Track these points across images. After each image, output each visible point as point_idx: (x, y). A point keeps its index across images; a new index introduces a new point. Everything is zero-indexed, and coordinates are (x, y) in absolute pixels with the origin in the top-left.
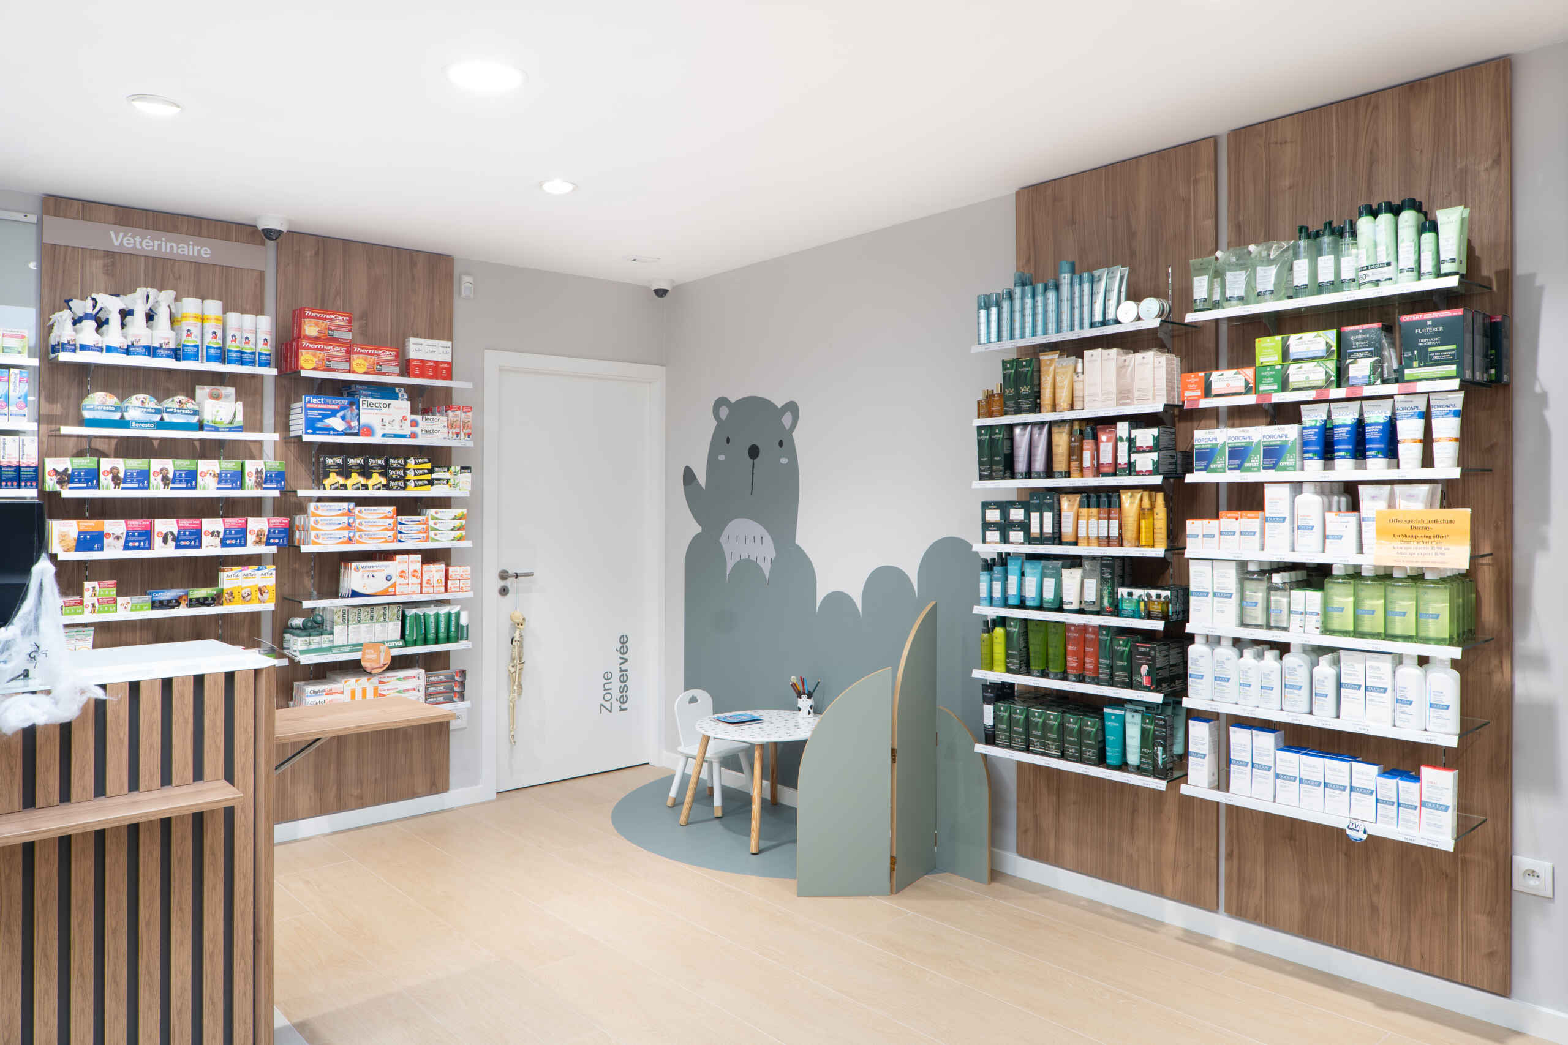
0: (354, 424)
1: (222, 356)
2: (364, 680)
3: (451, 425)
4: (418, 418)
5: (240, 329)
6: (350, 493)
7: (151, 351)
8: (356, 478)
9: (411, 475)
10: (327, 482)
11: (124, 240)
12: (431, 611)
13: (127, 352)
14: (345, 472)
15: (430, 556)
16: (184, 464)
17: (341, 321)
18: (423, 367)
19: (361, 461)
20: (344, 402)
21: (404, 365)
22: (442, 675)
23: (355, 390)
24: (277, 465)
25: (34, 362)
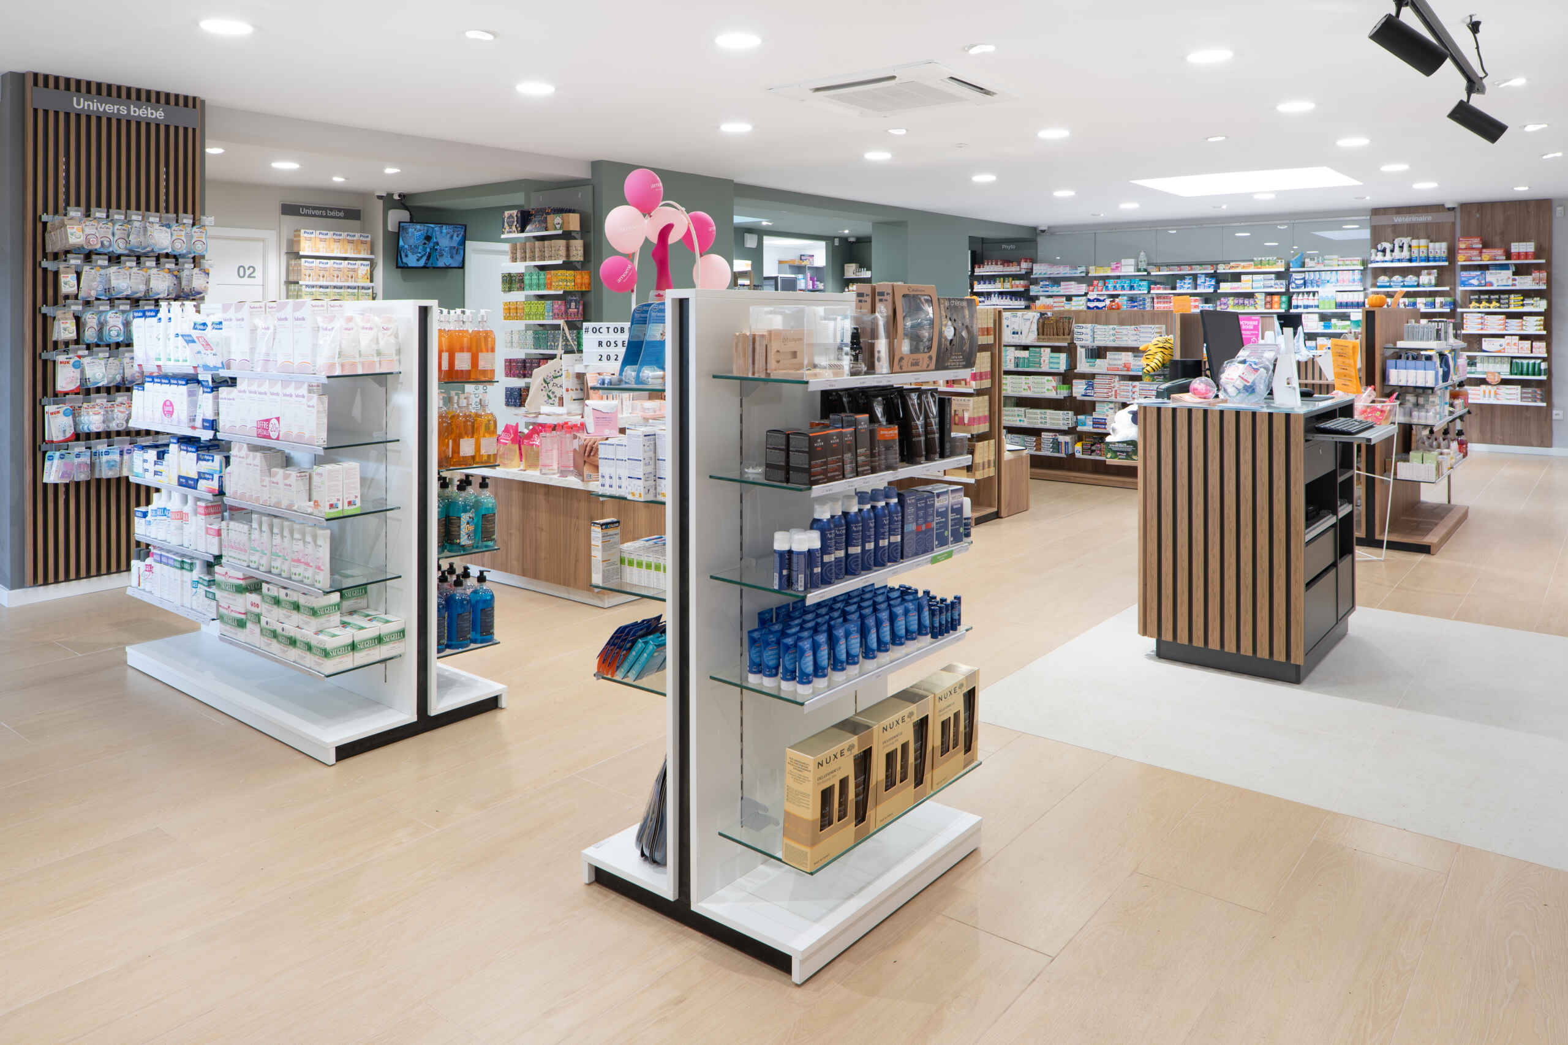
0: (1483, 282)
1: (1428, 259)
2: (1490, 387)
3: (1534, 280)
4: (1516, 277)
5: (1434, 249)
6: (1482, 310)
7: (1399, 260)
8: (1484, 304)
9: (1512, 302)
10: (1471, 306)
11: (1399, 219)
12: (1525, 362)
13: (1392, 261)
14: (1479, 301)
15: (1523, 337)
16: (1412, 300)
17: (1477, 240)
18: (1518, 255)
19: (1487, 297)
20: (1479, 273)
21: (1509, 255)
22: (1530, 390)
23: (1484, 268)
24: (1449, 299)
25: (1362, 268)
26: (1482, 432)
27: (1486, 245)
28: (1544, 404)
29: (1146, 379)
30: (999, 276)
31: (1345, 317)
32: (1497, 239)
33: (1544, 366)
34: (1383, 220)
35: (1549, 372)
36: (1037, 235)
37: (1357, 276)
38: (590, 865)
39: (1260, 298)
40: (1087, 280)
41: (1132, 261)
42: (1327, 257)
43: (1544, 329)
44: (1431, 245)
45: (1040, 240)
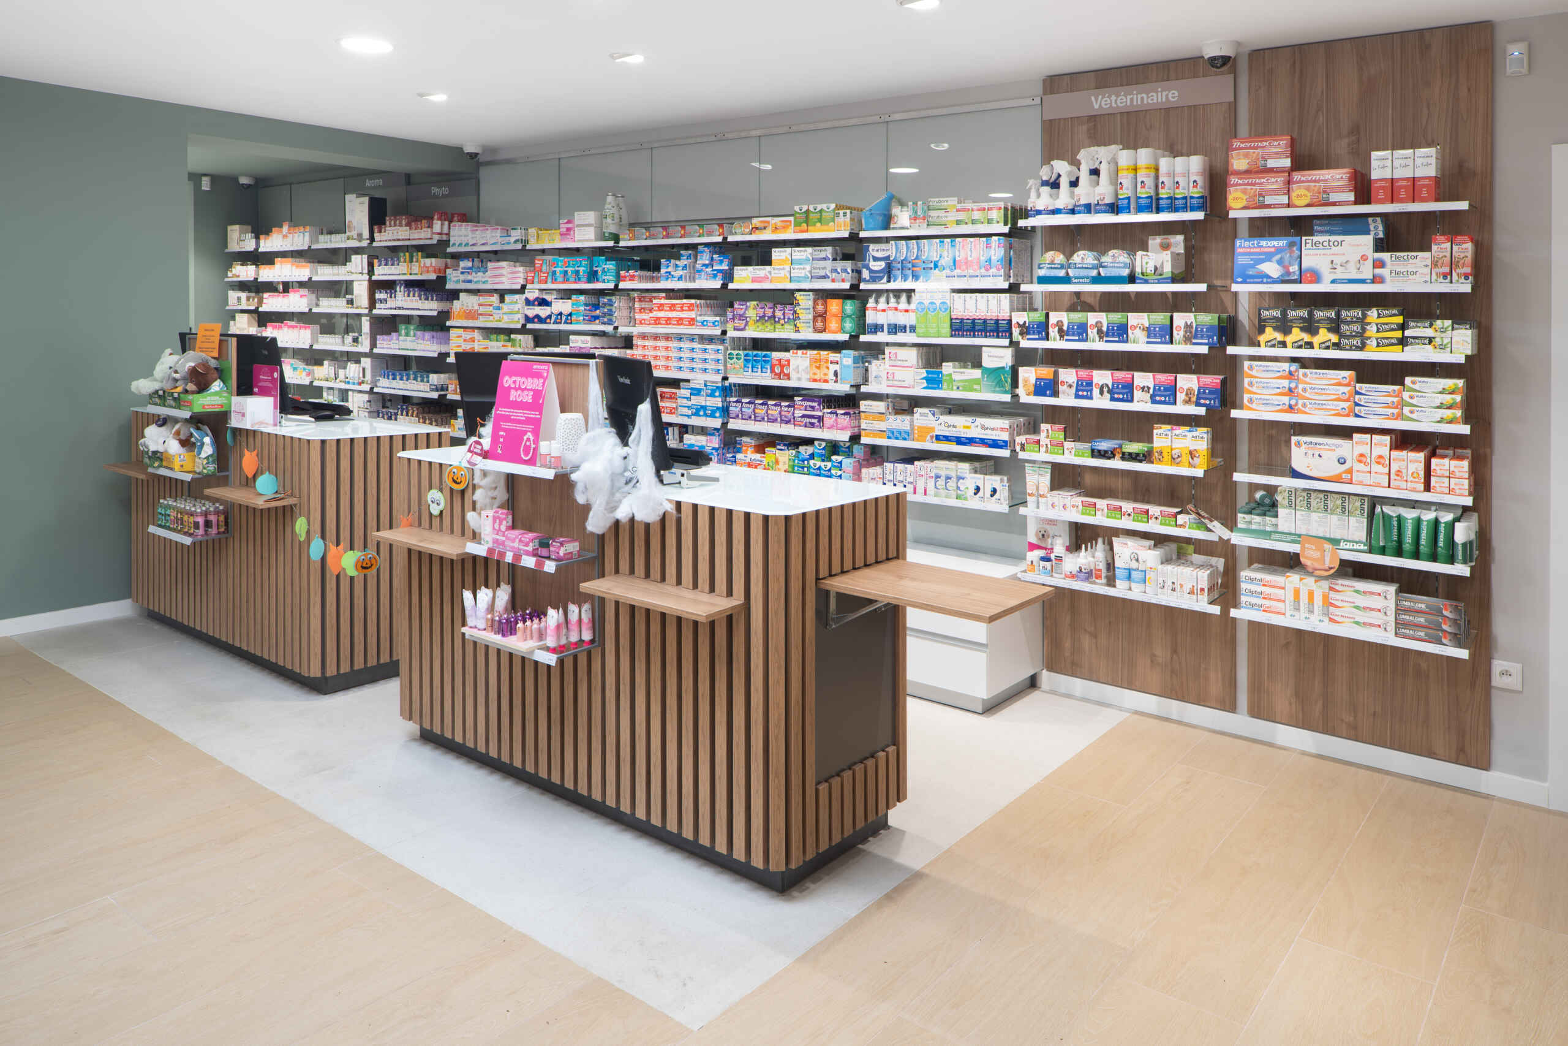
0: (1294, 269)
1: (1154, 204)
2: (1310, 580)
3: (1435, 264)
4: (1385, 256)
5: (1172, 174)
6: (1290, 352)
7: (1088, 208)
8: (1297, 334)
9: (1372, 331)
10: (1262, 339)
12: (1410, 514)
13: (1073, 212)
14: (1284, 327)
15: (1405, 440)
16: (1116, 317)
17: (1282, 146)
18: (1393, 190)
19: (1304, 313)
20: (1281, 243)
21: (1363, 190)
22: (1421, 602)
23: (1300, 226)
24: (1209, 319)
25: (1006, 230)
26: (1301, 696)
27: (1303, 161)
28: (1463, 654)
30: (406, 248)
31: (971, 357)
32: (1341, 146)
33: (1463, 533)
34: (1067, 105)
35: (1480, 550)
36: (479, 165)
37: (997, 250)
39: (805, 302)
40: (523, 255)
42: (934, 202)
43: (1466, 420)
44: (1164, 163)
45: (484, 173)
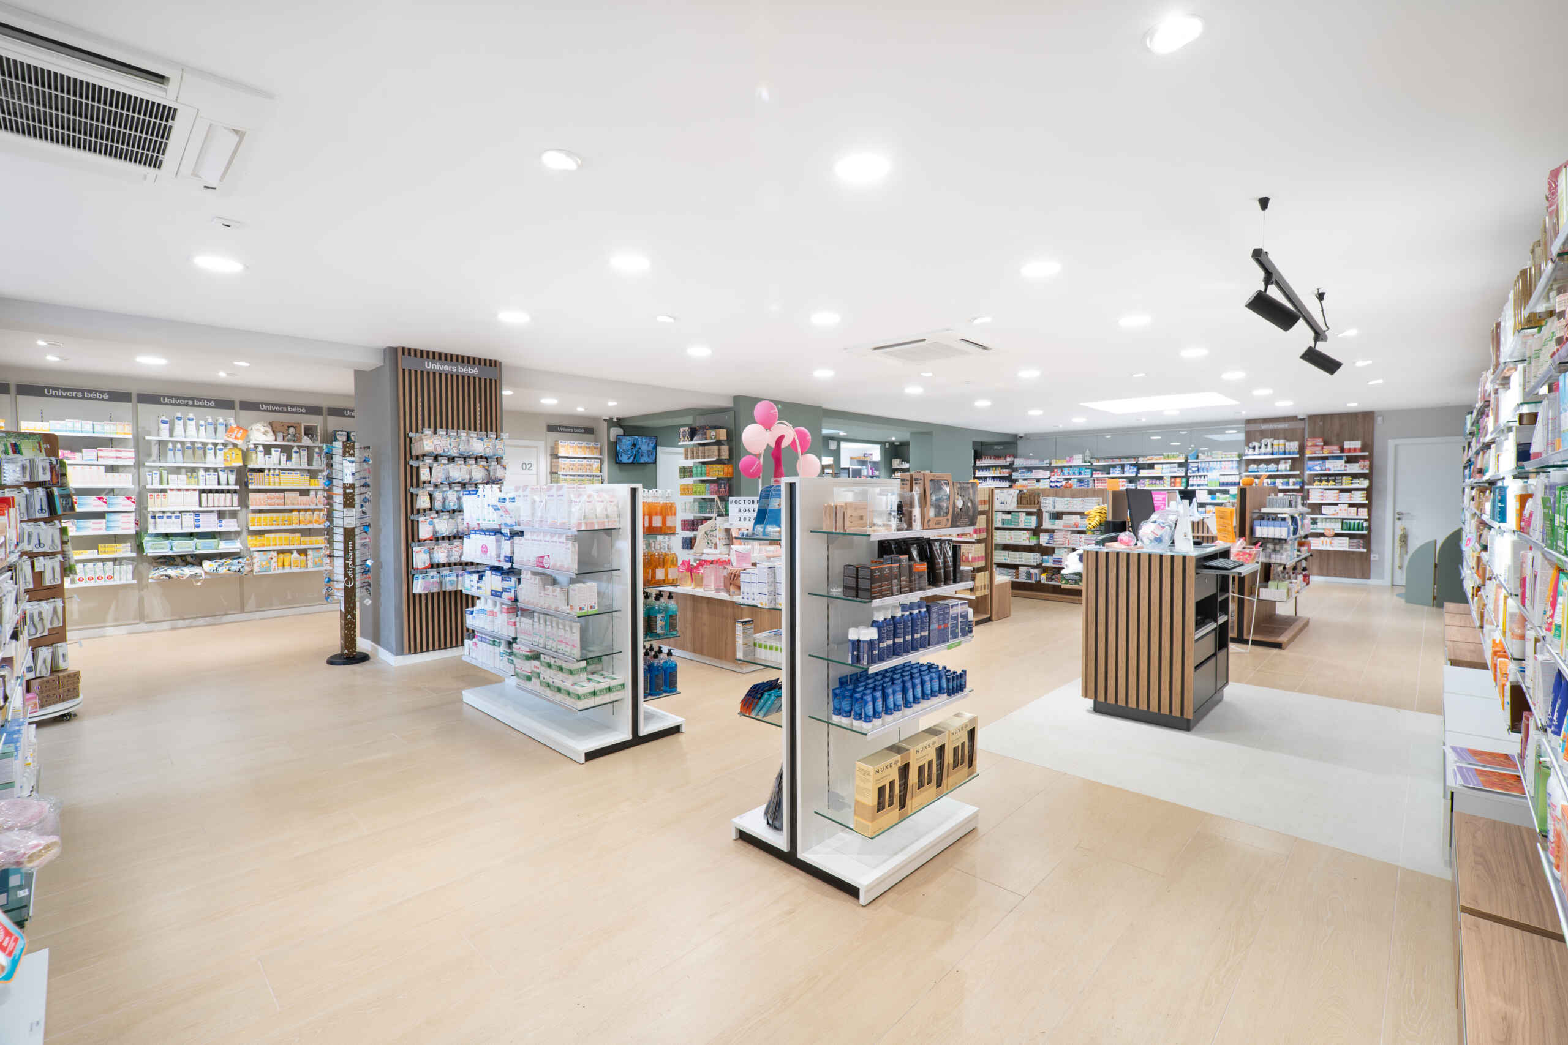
0: (1324, 468)
1: (1285, 453)
2: (1327, 539)
3: (1360, 466)
4: (1347, 465)
5: (1289, 446)
6: (1322, 487)
7: (1265, 454)
8: (1324, 483)
9: (1344, 481)
10: (1315, 484)
11: (1264, 427)
12: (1352, 522)
13: (1259, 455)
14: (1321, 481)
15: (1351, 505)
16: (1273, 480)
17: (1320, 440)
18: (1349, 450)
19: (1326, 478)
20: (1321, 462)
21: (1342, 450)
22: (1355, 541)
23: (1325, 459)
24: (1299, 480)
25: (1238, 459)
26: (1321, 568)
27: (1326, 443)
28: (1365, 550)
29: (1089, 533)
30: (992, 466)
31: (1226, 492)
32: (1334, 439)
33: (1365, 524)
34: (1253, 427)
35: (1369, 528)
36: (1017, 440)
37: (1235, 465)
38: (736, 828)
39: (1167, 480)
40: (1050, 468)
41: (1081, 456)
42: (1214, 452)
43: (1367, 500)
44: (1287, 443)
45: (1019, 442)
